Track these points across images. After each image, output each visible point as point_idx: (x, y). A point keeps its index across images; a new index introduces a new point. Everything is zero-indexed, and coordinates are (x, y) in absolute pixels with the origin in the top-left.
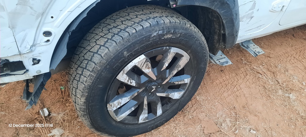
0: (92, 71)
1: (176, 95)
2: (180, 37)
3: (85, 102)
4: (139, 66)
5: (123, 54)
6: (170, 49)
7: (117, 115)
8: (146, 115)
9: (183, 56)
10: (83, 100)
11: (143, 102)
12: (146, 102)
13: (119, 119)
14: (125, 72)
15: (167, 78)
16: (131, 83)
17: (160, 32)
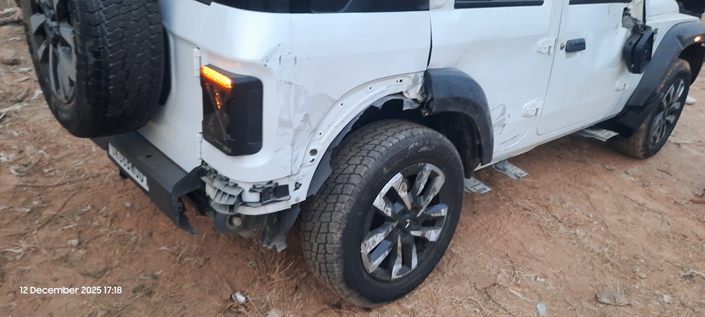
0: (352, 194)
1: (433, 235)
2: (435, 149)
3: (341, 238)
4: (396, 188)
5: (382, 170)
6: (425, 165)
7: (370, 261)
8: (400, 266)
9: (438, 175)
10: (339, 235)
11: (397, 244)
12: (399, 245)
13: (372, 268)
14: (382, 196)
15: (422, 207)
16: (387, 211)
17: (417, 144)
